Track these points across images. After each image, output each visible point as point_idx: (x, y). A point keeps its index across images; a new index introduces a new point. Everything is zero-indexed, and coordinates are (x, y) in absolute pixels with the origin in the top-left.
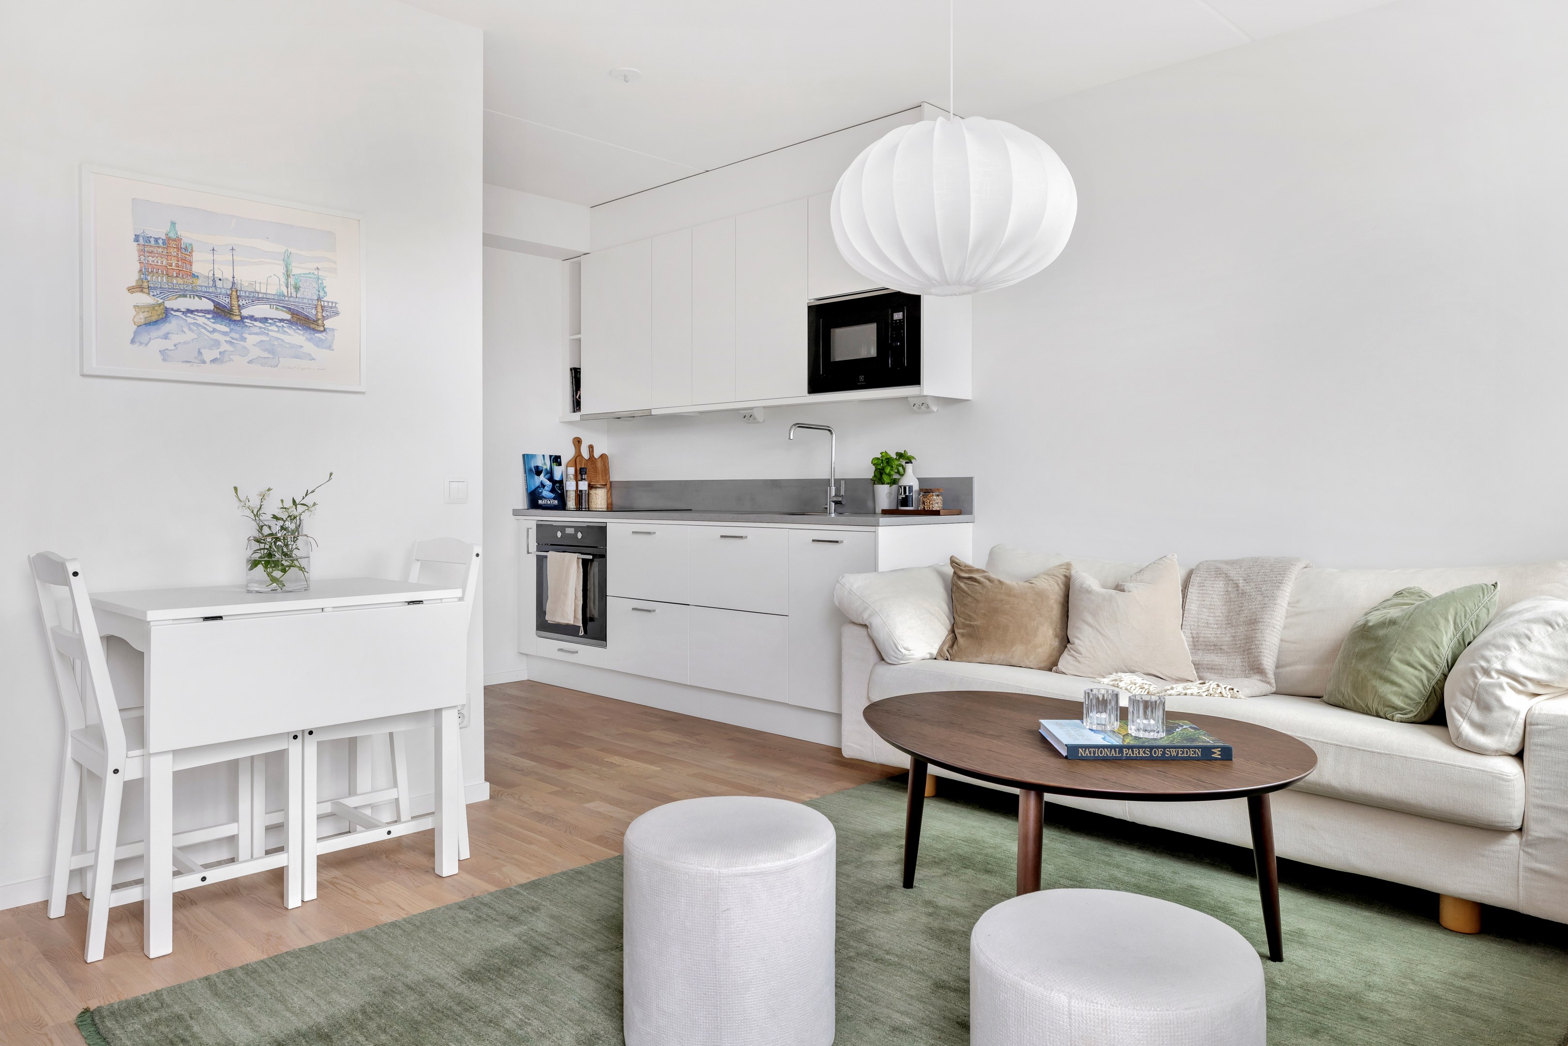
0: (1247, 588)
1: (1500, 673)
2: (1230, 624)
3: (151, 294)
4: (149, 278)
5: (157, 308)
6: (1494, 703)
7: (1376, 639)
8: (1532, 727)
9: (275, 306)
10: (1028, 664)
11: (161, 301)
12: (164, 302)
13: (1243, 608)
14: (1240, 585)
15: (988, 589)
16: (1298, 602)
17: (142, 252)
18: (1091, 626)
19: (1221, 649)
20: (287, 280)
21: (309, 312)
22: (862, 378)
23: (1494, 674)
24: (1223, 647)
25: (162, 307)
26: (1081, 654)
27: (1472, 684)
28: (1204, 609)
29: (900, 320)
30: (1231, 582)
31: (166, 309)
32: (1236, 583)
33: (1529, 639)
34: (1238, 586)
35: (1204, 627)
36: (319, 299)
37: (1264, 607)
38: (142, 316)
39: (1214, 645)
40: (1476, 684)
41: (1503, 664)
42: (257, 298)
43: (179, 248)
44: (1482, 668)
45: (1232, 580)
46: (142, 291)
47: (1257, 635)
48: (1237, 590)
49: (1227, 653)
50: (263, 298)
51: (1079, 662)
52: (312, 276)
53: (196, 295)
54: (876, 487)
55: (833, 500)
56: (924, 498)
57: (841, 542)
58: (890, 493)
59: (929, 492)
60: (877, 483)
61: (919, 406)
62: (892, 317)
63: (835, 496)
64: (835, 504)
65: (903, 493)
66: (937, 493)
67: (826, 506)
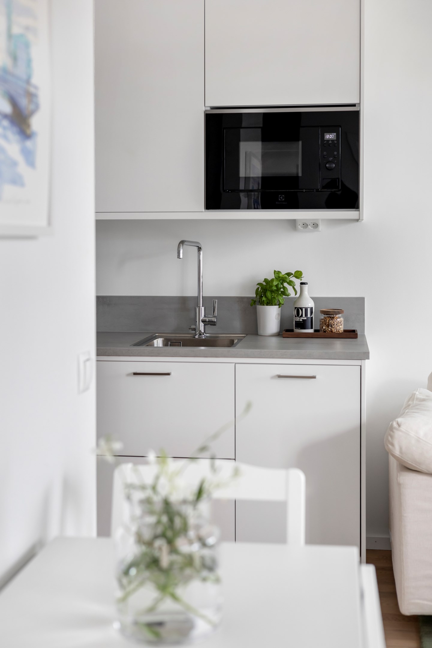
22: (281, 198)
29: (333, 141)
54: (260, 308)
55: (203, 321)
56: (329, 320)
57: (314, 377)
58: (278, 314)
59: (330, 314)
60: (262, 303)
61: (305, 225)
62: (323, 136)
63: (205, 316)
64: (205, 325)
65: (304, 315)
66: (340, 315)
67: (193, 327)
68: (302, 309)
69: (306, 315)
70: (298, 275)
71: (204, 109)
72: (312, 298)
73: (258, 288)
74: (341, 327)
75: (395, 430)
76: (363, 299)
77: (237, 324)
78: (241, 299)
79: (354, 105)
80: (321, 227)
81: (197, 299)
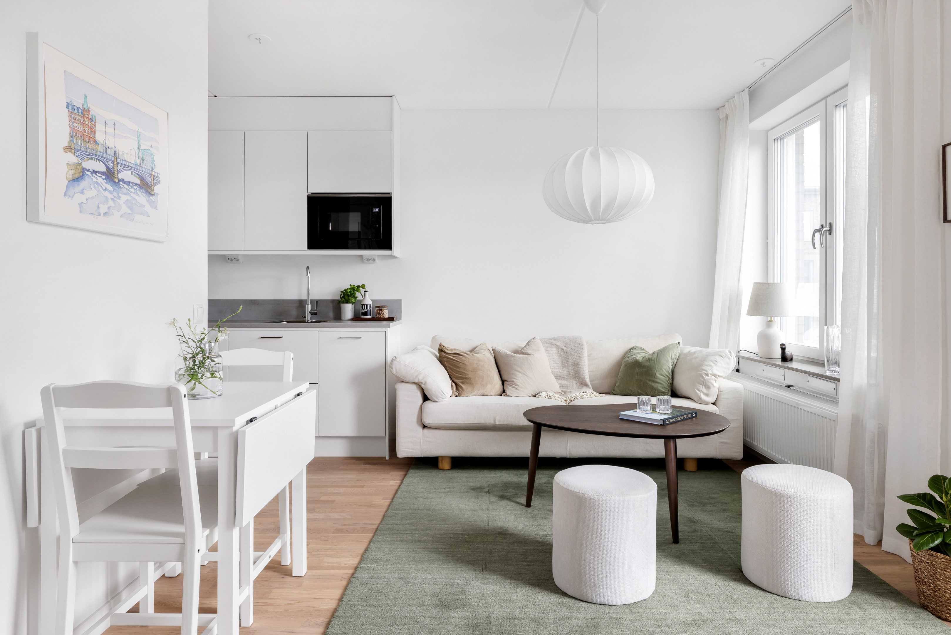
0: (568, 350)
1: (711, 374)
2: (564, 366)
3: (76, 154)
4: (74, 140)
5: (78, 167)
6: (711, 385)
7: (644, 367)
8: (721, 392)
9: (133, 173)
10: (492, 394)
11: (81, 161)
12: (82, 163)
13: (569, 359)
14: (564, 349)
15: (469, 358)
16: (591, 354)
17: (72, 119)
18: (520, 372)
19: (563, 378)
20: (139, 153)
21: (148, 180)
23: (710, 375)
24: (564, 377)
25: (81, 166)
26: (518, 386)
27: (702, 380)
28: (551, 361)
29: (377, 212)
30: (559, 348)
31: (83, 169)
32: (562, 348)
33: (717, 362)
34: (563, 349)
35: (553, 369)
36: (152, 170)
37: (579, 358)
38: (71, 172)
39: (560, 376)
40: (704, 379)
41: (712, 371)
42: (126, 167)
43: (89, 119)
44: (705, 373)
45: (560, 347)
46: (71, 152)
47: (581, 370)
48: (563, 351)
49: (567, 379)
50: (128, 166)
51: (518, 390)
52: (149, 151)
53: (98, 159)
54: (342, 305)
55: (310, 313)
56: (379, 311)
57: (361, 338)
58: (352, 308)
59: (380, 308)
60: (343, 302)
61: (368, 260)
62: (372, 210)
63: (311, 310)
64: (311, 315)
65: (365, 309)
66: (386, 309)
67: (304, 316)
68: (364, 305)
69: (367, 308)
70: (363, 286)
71: (307, 194)
72: (371, 300)
73: (341, 294)
74: (386, 315)
75: (393, 361)
76: (401, 300)
77: (331, 315)
78: (333, 301)
79: (389, 194)
80: (377, 261)
81: (306, 301)
